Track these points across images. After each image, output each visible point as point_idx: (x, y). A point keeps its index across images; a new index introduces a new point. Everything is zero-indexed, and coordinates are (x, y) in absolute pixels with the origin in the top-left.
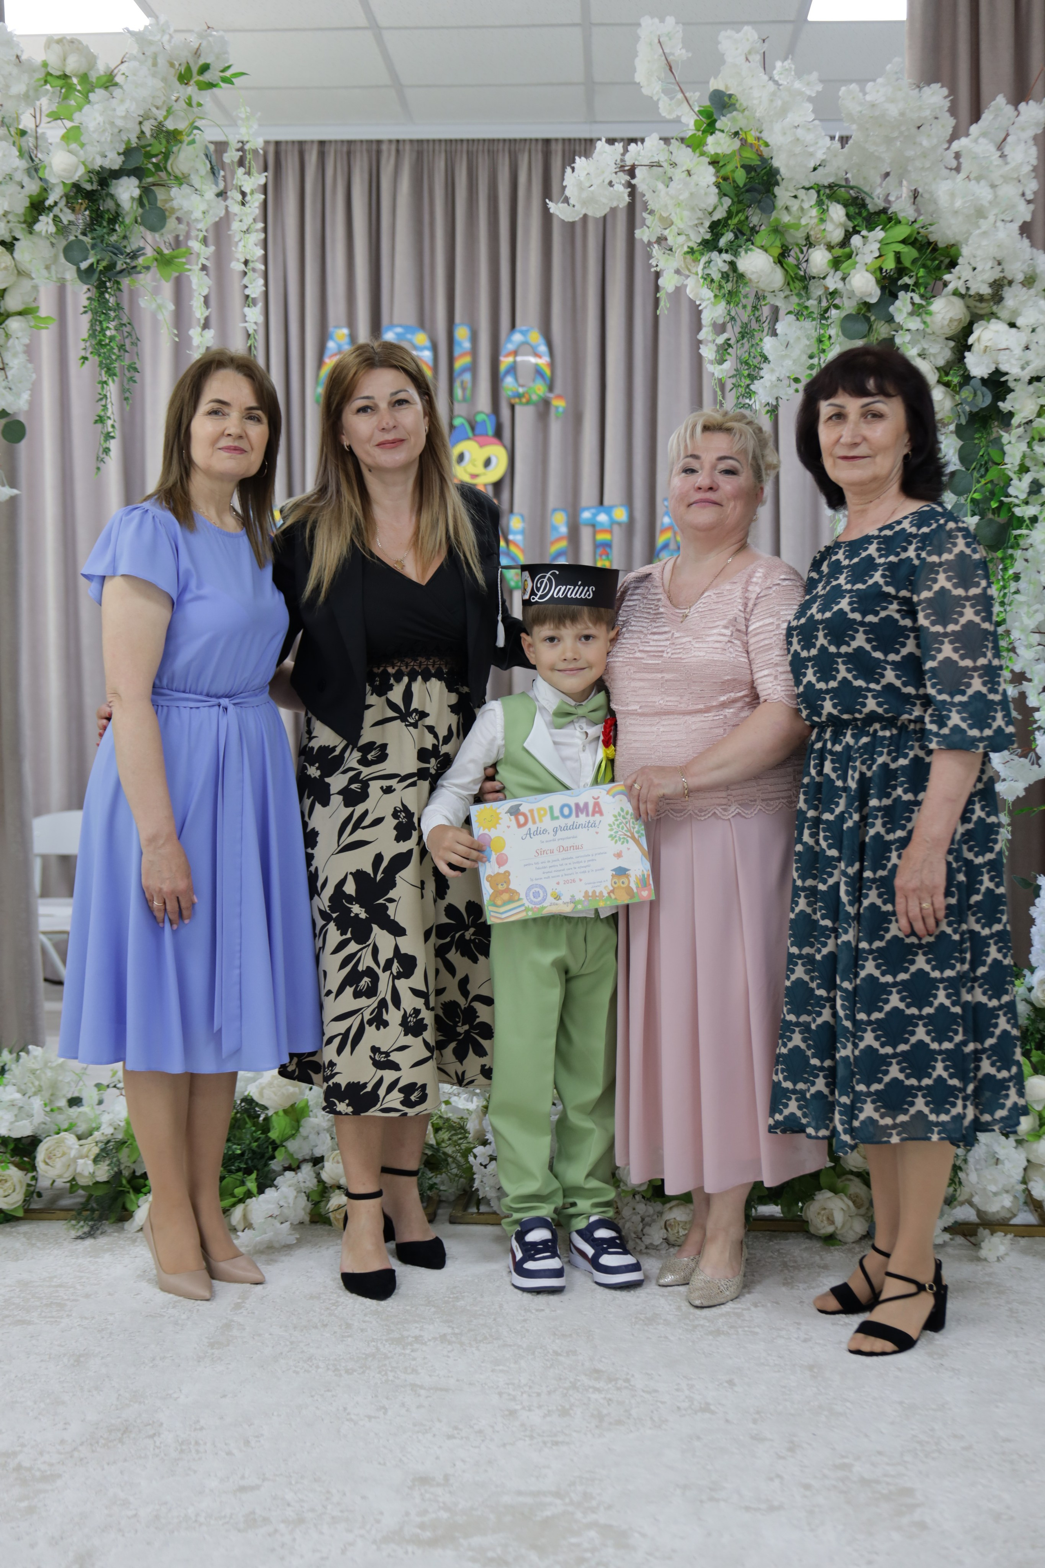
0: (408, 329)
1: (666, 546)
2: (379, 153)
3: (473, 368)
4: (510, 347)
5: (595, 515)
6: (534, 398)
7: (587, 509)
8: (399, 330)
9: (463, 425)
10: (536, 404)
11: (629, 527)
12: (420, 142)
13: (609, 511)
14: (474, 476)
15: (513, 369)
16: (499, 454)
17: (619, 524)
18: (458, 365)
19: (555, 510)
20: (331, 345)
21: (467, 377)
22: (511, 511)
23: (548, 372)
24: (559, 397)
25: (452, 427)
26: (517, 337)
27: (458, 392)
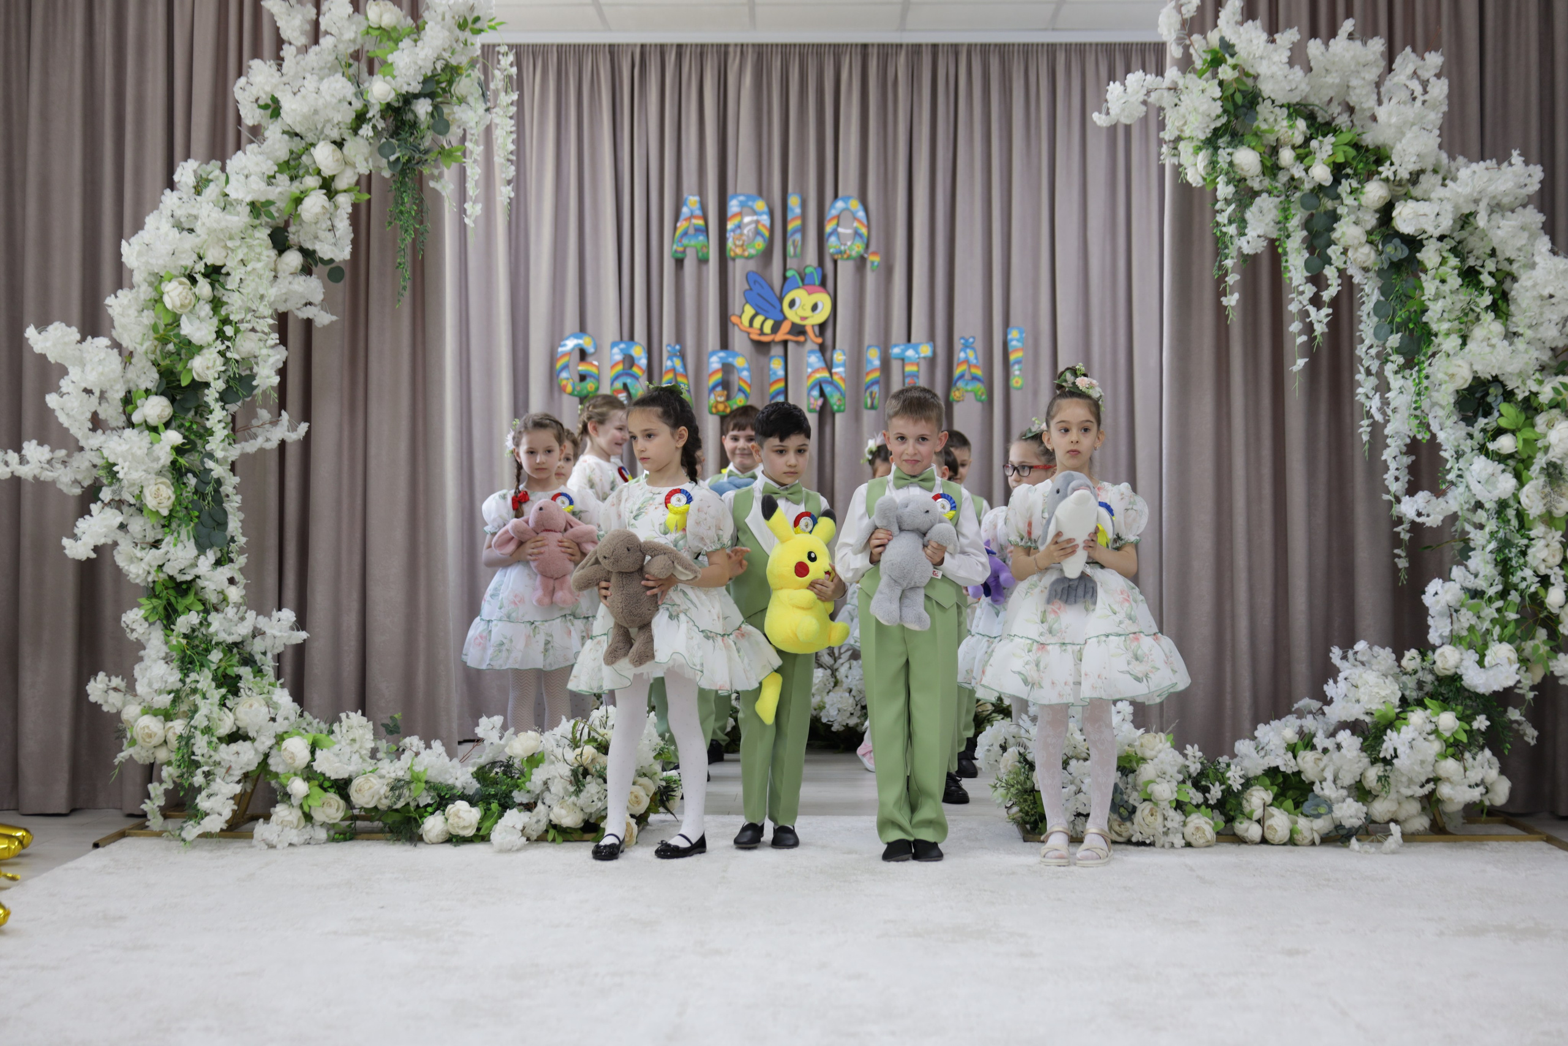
0: (749, 197)
1: (962, 376)
2: (726, 54)
3: (803, 229)
4: (834, 212)
5: (904, 351)
6: (854, 254)
7: (896, 346)
8: (742, 198)
9: (794, 276)
10: (855, 259)
11: (932, 361)
12: (760, 46)
13: (916, 348)
14: (803, 318)
15: (834, 232)
16: (824, 300)
17: (925, 358)
18: (791, 227)
19: (869, 346)
20: (685, 210)
21: (798, 237)
22: (834, 347)
23: (864, 231)
24: (875, 253)
25: (785, 278)
26: (840, 204)
27: (791, 250)
